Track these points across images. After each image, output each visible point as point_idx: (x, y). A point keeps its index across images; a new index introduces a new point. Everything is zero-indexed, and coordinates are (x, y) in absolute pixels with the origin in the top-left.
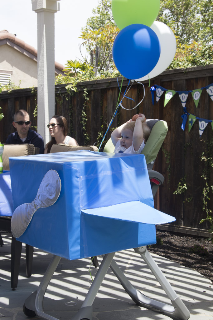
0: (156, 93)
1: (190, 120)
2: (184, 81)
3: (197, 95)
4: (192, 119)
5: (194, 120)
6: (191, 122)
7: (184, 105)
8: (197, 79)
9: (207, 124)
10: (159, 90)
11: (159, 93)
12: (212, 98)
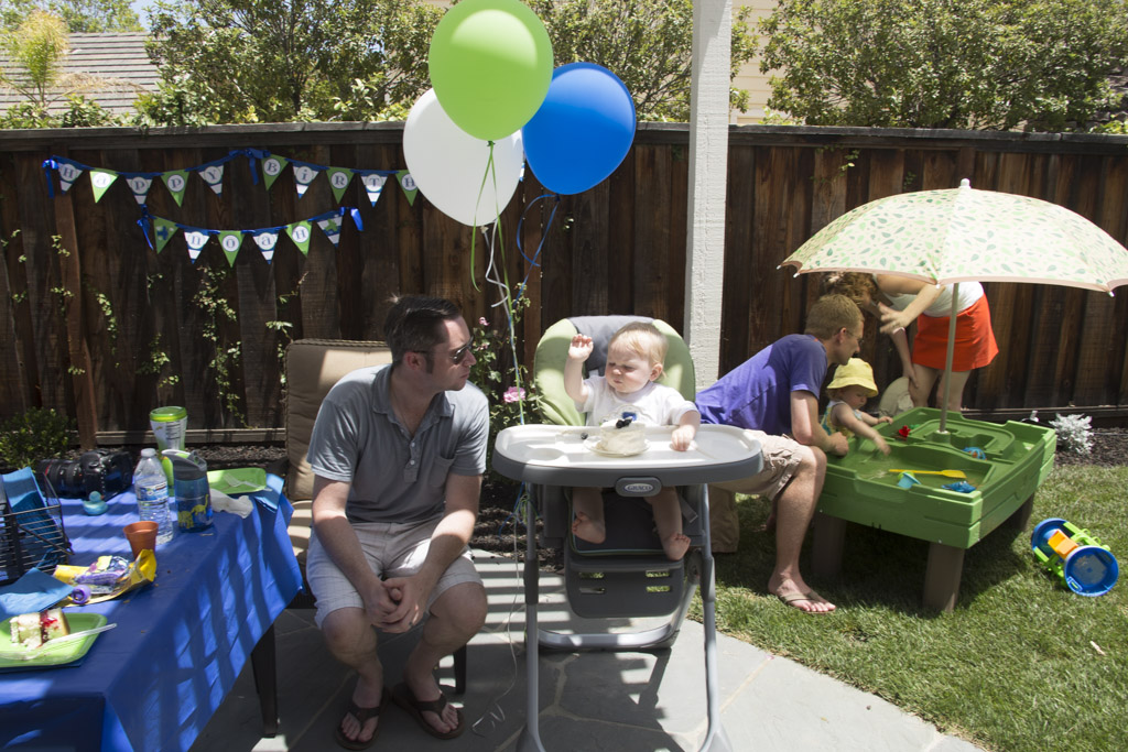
0: (59, 173)
1: (159, 228)
2: (136, 152)
3: (177, 182)
4: (164, 228)
5: (172, 229)
6: (164, 233)
7: (141, 200)
8: (170, 152)
9: (207, 238)
10: (70, 167)
11: (68, 175)
12: (218, 189)
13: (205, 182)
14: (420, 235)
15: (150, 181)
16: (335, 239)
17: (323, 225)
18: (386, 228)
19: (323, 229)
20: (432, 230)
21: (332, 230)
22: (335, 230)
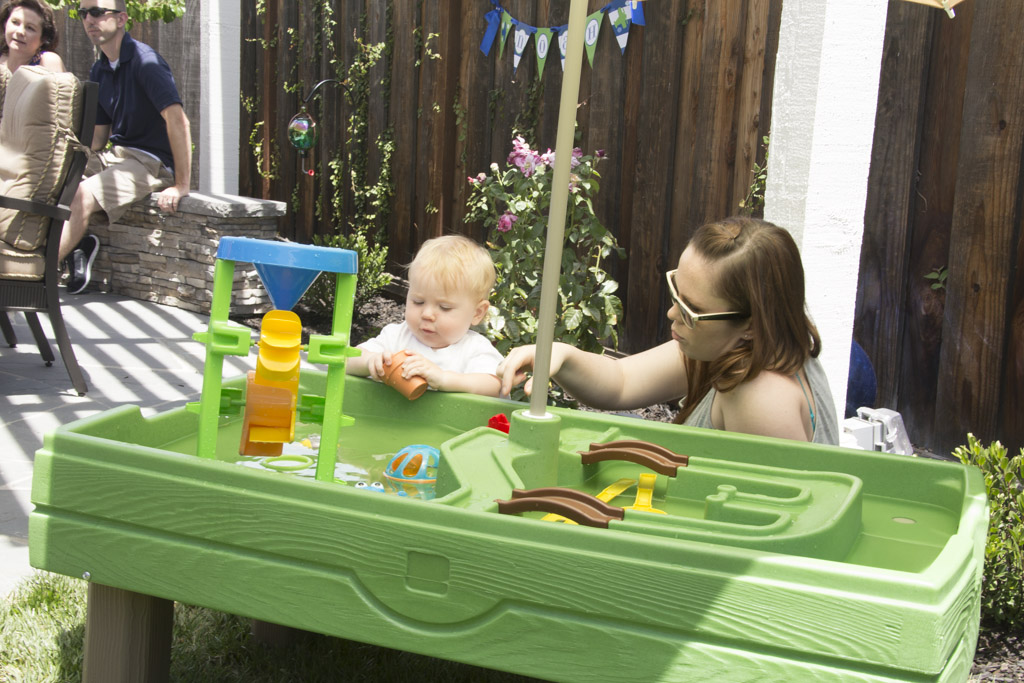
1: (503, 25)
4: (506, 24)
5: (509, 27)
6: (505, 31)
9: (528, 37)
16: (622, 40)
17: (614, 17)
18: (668, 22)
19: (613, 24)
20: (712, 24)
21: (620, 26)
22: (625, 26)
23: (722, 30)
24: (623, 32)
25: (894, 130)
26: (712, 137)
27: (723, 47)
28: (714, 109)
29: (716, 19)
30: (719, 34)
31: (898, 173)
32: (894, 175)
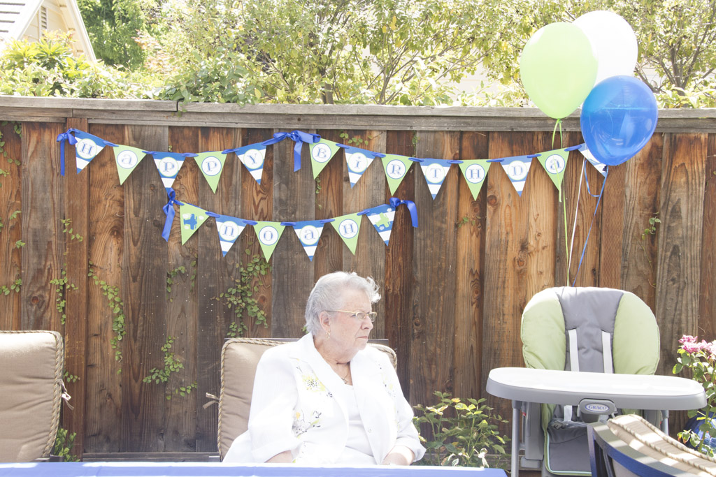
0: (75, 149)
1: (186, 216)
3: (212, 165)
4: (193, 215)
6: (192, 221)
8: (206, 131)
9: (242, 228)
10: (89, 142)
11: (86, 151)
12: (257, 175)
13: (243, 166)
14: (482, 235)
15: (181, 163)
16: (386, 236)
17: (375, 219)
18: (444, 226)
19: (374, 224)
20: (496, 229)
21: (383, 225)
22: (387, 226)
23: (507, 233)
24: (386, 229)
25: (680, 294)
26: (503, 301)
27: (510, 244)
28: (504, 282)
29: (500, 226)
30: (504, 236)
31: (687, 317)
32: (683, 317)
